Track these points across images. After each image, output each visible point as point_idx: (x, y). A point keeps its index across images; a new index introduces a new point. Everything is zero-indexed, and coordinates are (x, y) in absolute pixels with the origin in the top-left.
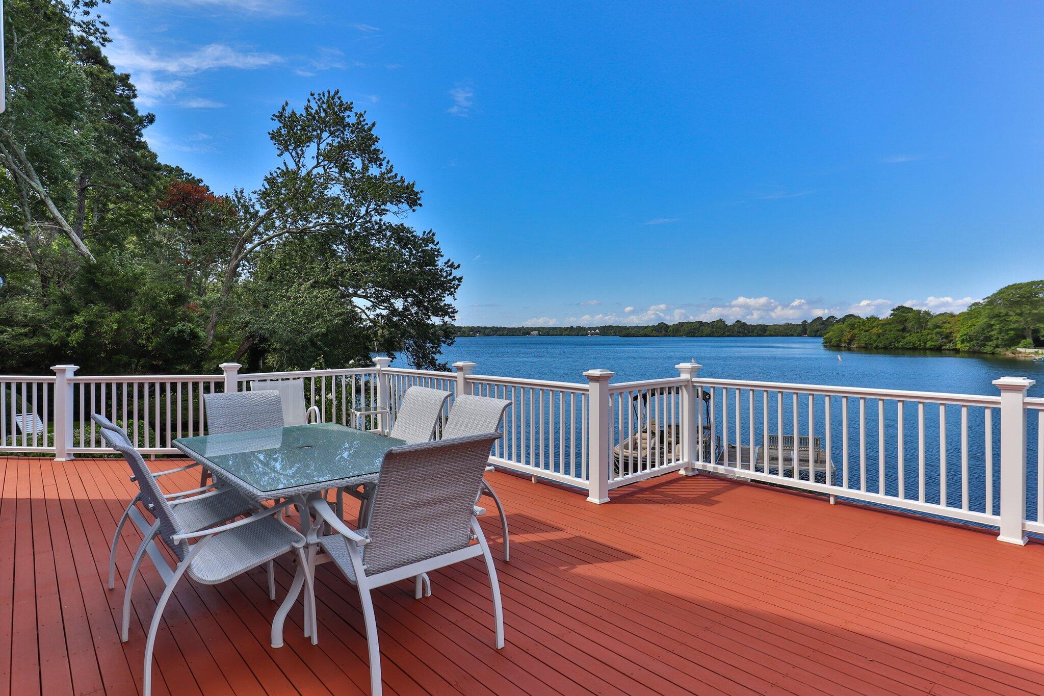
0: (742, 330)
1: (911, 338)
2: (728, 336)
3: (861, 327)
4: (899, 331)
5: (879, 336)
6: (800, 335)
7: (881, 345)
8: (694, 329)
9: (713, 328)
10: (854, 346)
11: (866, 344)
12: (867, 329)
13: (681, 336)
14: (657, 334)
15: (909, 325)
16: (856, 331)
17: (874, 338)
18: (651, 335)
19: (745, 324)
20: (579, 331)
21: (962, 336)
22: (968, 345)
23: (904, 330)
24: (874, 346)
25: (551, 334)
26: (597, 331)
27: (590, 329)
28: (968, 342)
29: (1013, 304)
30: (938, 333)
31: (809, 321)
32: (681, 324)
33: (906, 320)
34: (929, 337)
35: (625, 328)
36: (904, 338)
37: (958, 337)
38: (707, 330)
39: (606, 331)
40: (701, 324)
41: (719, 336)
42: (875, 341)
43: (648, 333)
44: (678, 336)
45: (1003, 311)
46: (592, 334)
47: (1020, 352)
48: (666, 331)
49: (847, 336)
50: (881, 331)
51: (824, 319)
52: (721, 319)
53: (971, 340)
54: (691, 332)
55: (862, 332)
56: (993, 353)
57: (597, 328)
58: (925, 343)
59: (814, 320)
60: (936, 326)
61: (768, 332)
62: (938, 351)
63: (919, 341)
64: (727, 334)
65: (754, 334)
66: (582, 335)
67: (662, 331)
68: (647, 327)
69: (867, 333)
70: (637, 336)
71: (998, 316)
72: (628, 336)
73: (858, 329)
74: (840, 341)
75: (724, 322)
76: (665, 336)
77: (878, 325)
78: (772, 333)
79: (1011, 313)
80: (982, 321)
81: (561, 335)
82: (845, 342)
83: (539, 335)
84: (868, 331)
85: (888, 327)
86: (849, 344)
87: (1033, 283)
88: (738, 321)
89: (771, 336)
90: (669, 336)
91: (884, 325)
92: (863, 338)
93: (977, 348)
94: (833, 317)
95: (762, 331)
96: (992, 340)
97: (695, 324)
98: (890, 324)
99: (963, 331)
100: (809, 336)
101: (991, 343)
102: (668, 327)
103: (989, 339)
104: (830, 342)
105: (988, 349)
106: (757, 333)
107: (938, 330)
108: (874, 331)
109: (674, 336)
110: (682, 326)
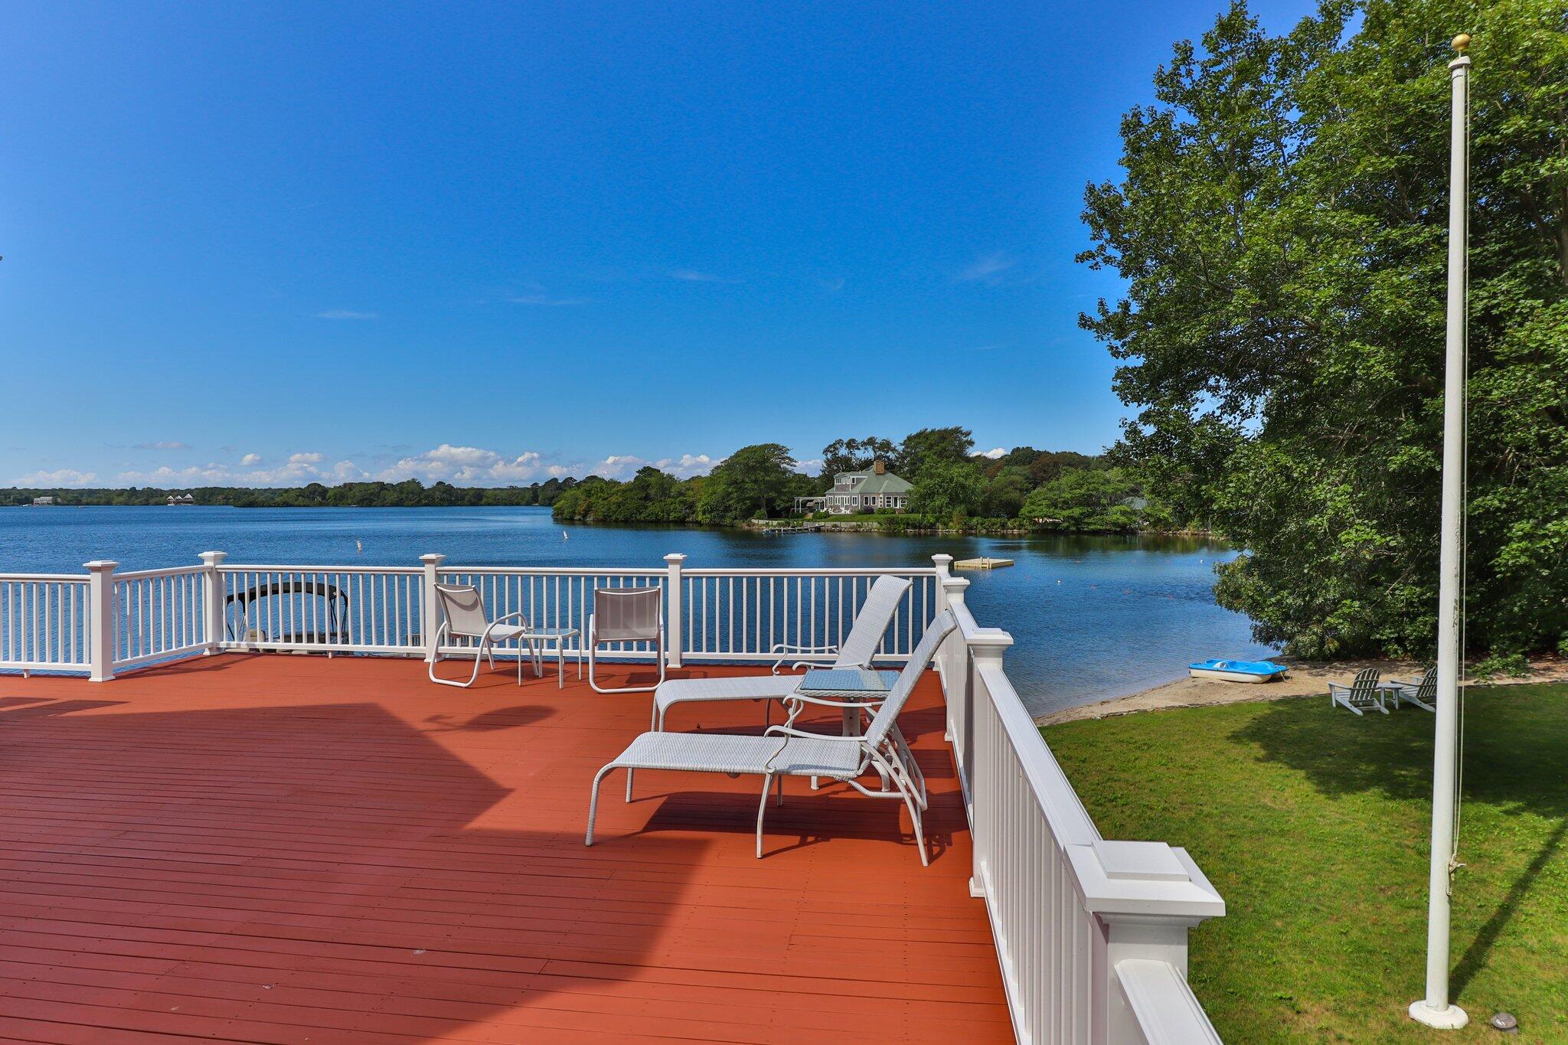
0: (447, 497)
1: (654, 508)
2: (426, 505)
3: (599, 494)
4: (641, 499)
5: (619, 505)
6: (528, 504)
7: (621, 517)
8: (372, 494)
9: (402, 492)
10: (590, 519)
11: (605, 516)
12: (606, 496)
13: (350, 505)
14: (307, 502)
15: (652, 492)
16: (593, 499)
17: (613, 508)
18: (296, 503)
19: (450, 487)
20: (151, 497)
21: (703, 506)
22: (709, 516)
23: (647, 498)
24: (614, 518)
25: (84, 501)
26: (189, 496)
27: (173, 492)
28: (710, 513)
29: (749, 469)
30: (681, 502)
31: (541, 484)
32: (349, 486)
33: (648, 486)
34: (672, 507)
35: (246, 492)
36: (646, 508)
37: (699, 506)
38: (393, 496)
39: (206, 496)
40: (382, 486)
41: (412, 506)
42: (615, 512)
43: (290, 501)
44: (343, 506)
45: (740, 478)
46: (178, 502)
47: (754, 524)
48: (324, 498)
49: (582, 506)
50: (620, 499)
51: (560, 481)
52: (413, 480)
53: (712, 511)
54: (364, 500)
55: (599, 500)
56: (732, 526)
57: (189, 491)
58: (669, 515)
59: (547, 483)
60: (680, 494)
61: (485, 500)
62: (681, 523)
63: (663, 512)
64: (423, 502)
66: (157, 504)
67: (315, 496)
68: (287, 491)
69: (606, 502)
70: (270, 506)
71: (735, 482)
72: (251, 505)
73: (595, 496)
74: (574, 512)
75: (419, 483)
76: (321, 505)
77: (618, 491)
78: (490, 501)
79: (747, 480)
80: (720, 489)
81: (109, 503)
82: (580, 513)
83: (56, 503)
84: (605, 499)
85: (629, 494)
86: (585, 516)
87: (766, 446)
88: (440, 483)
89: (489, 504)
90: (328, 505)
91: (624, 491)
92: (601, 508)
93: (717, 520)
94: (571, 478)
95: (478, 498)
96: (731, 511)
97: (373, 486)
98: (631, 490)
99: (705, 499)
100: (540, 505)
101: (729, 514)
102: (325, 490)
103: (727, 509)
104: (562, 514)
105: (728, 521)
106: (470, 501)
107: (681, 498)
108: (613, 499)
109: (337, 506)
110: (350, 490)
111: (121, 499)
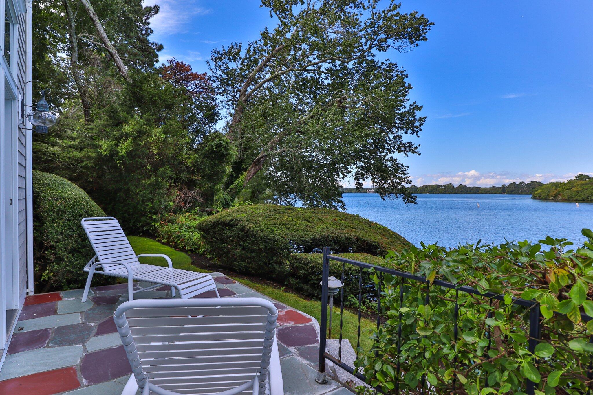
0: (463, 190)
2: (455, 193)
5: (578, 192)
8: (434, 189)
10: (559, 198)
11: (568, 197)
12: (568, 188)
13: (425, 193)
16: (560, 189)
17: (575, 194)
19: (465, 186)
27: (367, 189)
32: (425, 187)
38: (442, 190)
40: (438, 186)
41: (449, 194)
44: (423, 193)
46: (369, 192)
48: (416, 190)
49: (553, 193)
50: (580, 189)
52: (450, 184)
54: (432, 191)
55: (564, 190)
57: (372, 189)
61: (480, 192)
64: (454, 192)
65: (471, 192)
66: (364, 192)
73: (561, 188)
74: (548, 195)
75: (452, 185)
78: (483, 192)
81: (351, 192)
82: (552, 196)
86: (555, 197)
88: (461, 185)
95: (476, 191)
97: (434, 186)
100: (507, 194)
102: (417, 188)
104: (539, 197)
106: (474, 192)
108: (575, 189)
109: (421, 193)
110: (426, 187)
111: (354, 191)
